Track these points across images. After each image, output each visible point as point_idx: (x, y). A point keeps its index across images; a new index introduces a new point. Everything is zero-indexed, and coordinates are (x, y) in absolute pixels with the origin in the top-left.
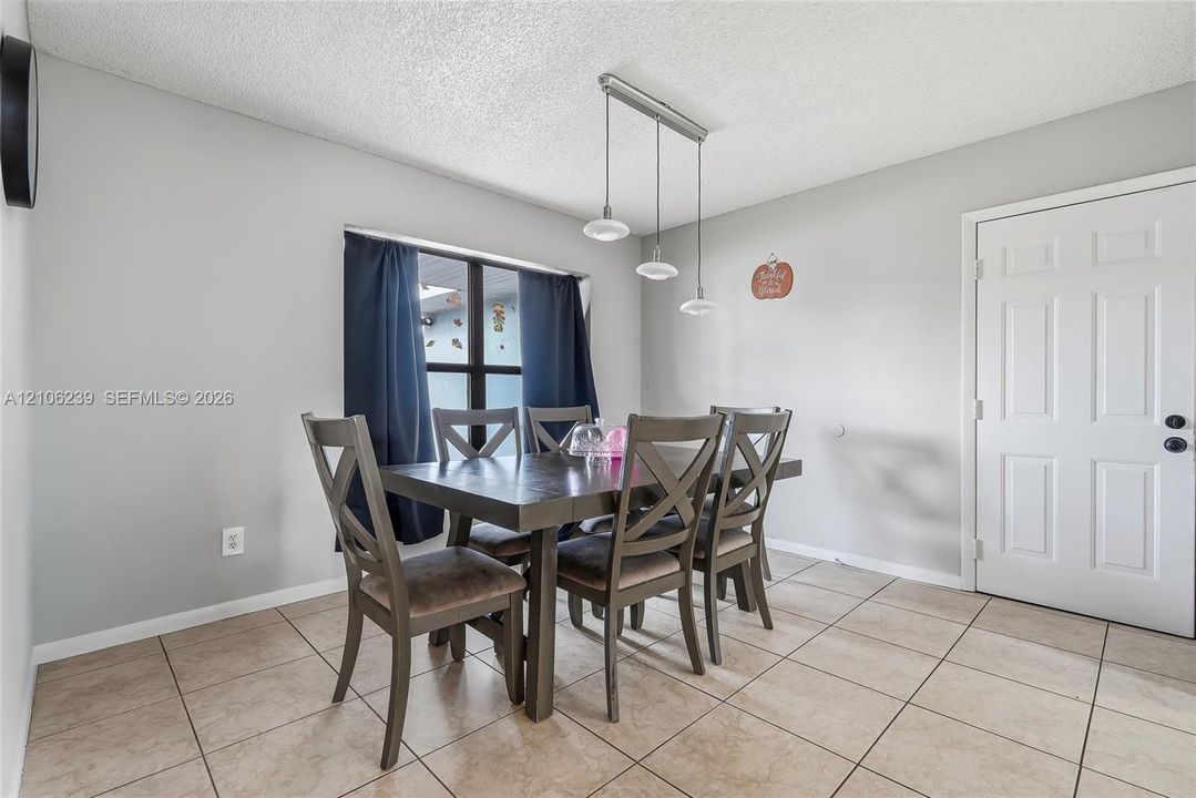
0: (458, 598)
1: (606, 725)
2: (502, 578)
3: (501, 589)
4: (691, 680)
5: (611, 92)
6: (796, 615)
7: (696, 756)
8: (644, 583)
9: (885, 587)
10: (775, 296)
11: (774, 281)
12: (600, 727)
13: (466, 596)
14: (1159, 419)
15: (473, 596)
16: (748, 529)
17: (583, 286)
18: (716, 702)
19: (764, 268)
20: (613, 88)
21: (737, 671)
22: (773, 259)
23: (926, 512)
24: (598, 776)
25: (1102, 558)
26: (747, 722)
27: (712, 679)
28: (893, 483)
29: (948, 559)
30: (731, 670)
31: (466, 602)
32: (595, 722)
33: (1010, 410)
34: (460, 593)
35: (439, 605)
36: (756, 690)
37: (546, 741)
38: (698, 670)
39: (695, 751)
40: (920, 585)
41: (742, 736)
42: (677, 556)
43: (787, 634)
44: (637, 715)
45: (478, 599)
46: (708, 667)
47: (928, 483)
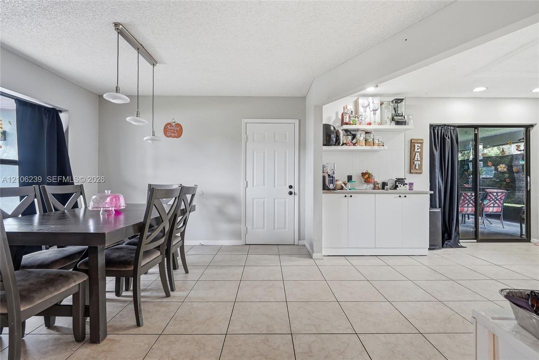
0: (51, 293)
1: (137, 329)
2: (75, 276)
3: (75, 282)
4: (165, 300)
5: (120, 32)
6: (195, 266)
7: (183, 322)
8: (148, 263)
9: (220, 249)
10: (175, 137)
11: (174, 130)
12: (136, 330)
13: (56, 290)
14: (288, 187)
15: (60, 289)
16: (179, 234)
17: (61, 115)
18: (180, 304)
19: (168, 124)
20: (121, 30)
21: (183, 291)
22: (174, 121)
23: (231, 220)
24: (147, 346)
25: (276, 227)
26: (195, 305)
27: (174, 297)
28: (221, 212)
29: (237, 235)
30: (180, 291)
31: (56, 293)
32: (131, 330)
33: (255, 184)
34: (51, 289)
35: (40, 299)
36: (193, 294)
37: (111, 347)
38: (168, 295)
39: (181, 321)
40: (229, 246)
41: (196, 309)
42: (159, 250)
43: (194, 273)
44: (150, 320)
45: (63, 290)
46: (172, 293)
47: (232, 210)
